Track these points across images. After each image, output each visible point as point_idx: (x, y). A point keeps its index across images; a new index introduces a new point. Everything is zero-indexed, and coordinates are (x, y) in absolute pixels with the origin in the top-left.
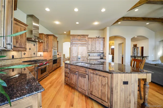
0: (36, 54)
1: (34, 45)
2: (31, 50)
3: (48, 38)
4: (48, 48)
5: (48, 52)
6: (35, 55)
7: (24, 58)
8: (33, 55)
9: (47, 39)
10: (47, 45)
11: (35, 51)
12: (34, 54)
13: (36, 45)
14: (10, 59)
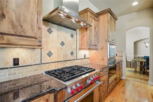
0: (75, 54)
1: (72, 36)
2: (64, 46)
3: (99, 21)
4: (98, 43)
5: (97, 49)
6: (74, 57)
7: (47, 64)
8: (70, 57)
9: (96, 22)
10: (97, 35)
11: (73, 47)
12: (72, 53)
13: (75, 36)
14: (8, 68)
